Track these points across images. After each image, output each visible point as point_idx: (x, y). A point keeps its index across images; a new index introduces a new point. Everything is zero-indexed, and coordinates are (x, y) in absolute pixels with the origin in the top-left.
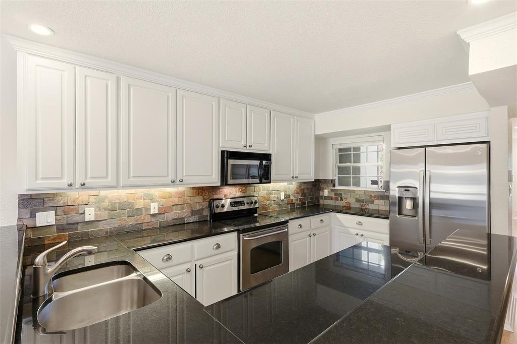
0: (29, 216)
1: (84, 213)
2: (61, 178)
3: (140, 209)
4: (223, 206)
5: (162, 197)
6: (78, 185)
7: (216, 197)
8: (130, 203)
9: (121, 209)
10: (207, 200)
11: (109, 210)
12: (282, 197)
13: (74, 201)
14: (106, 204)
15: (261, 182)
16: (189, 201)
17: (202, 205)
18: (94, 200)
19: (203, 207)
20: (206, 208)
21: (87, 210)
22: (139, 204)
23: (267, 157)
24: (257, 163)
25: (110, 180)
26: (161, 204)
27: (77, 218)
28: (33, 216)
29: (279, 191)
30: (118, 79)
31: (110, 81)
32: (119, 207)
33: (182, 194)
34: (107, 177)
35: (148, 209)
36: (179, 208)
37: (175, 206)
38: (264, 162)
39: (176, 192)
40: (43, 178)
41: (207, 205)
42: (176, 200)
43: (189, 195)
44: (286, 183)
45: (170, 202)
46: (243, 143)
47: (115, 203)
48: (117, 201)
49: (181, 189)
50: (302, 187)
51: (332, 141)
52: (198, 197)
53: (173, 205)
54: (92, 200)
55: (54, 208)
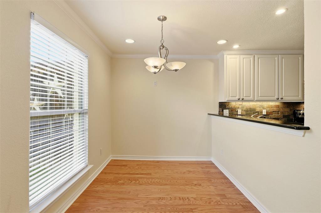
0: (221, 111)
1: (237, 111)
2: (236, 97)
3: (258, 112)
5: (268, 107)
6: (241, 99)
7: (298, 109)
8: (254, 109)
10: (292, 111)
11: (246, 111)
13: (234, 107)
14: (245, 109)
16: (282, 110)
17: (289, 113)
18: (241, 107)
19: (290, 114)
20: (292, 114)
22: (258, 109)
25: (251, 98)
26: (267, 110)
27: (235, 113)
30: (254, 56)
31: (251, 58)
32: (250, 110)
33: (278, 106)
34: (250, 96)
35: (262, 112)
36: (276, 113)
37: (274, 112)
39: (275, 105)
40: (231, 97)
41: (293, 113)
42: (275, 109)
43: (282, 107)
45: (272, 110)
47: (248, 108)
48: (249, 107)
49: (277, 103)
52: (287, 109)
53: (273, 112)
54: (240, 106)
55: (228, 109)
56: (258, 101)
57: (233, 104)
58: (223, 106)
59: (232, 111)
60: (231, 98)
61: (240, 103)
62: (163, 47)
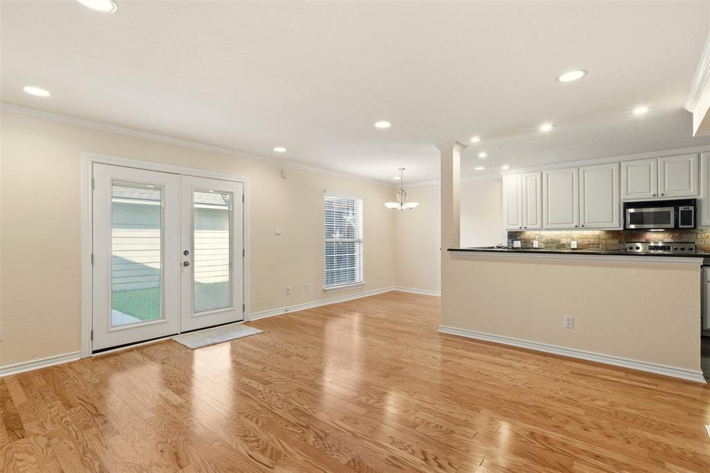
0: (511, 242)
2: (517, 225)
3: (564, 244)
5: (581, 237)
6: (524, 228)
8: (557, 240)
9: (552, 243)
10: (622, 243)
11: (545, 243)
14: (543, 240)
16: (604, 242)
17: (617, 246)
21: (534, 242)
22: (564, 241)
23: (694, 202)
24: (670, 210)
25: (538, 226)
26: (579, 242)
27: (530, 246)
28: (513, 243)
30: (542, 173)
31: (538, 176)
33: (599, 237)
34: (536, 224)
35: (570, 245)
36: (595, 247)
37: (591, 245)
38: (681, 208)
39: (592, 236)
40: (511, 225)
42: (593, 241)
43: (604, 237)
45: (586, 242)
47: (549, 240)
48: (550, 238)
49: (597, 232)
52: (614, 240)
53: (589, 244)
54: (537, 237)
55: (521, 239)
57: (528, 234)
58: (513, 236)
59: (525, 242)
61: (538, 232)
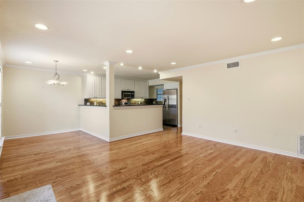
1: (94, 103)
2: (93, 96)
4: (122, 104)
11: (98, 103)
12: (140, 103)
13: (92, 101)
15: (132, 98)
18: (96, 101)
20: (118, 104)
23: (134, 92)
24: (131, 93)
25: (100, 97)
29: (138, 102)
30: (101, 77)
38: (132, 93)
44: (141, 99)
46: (127, 89)
48: (99, 101)
50: (146, 101)
51: (156, 87)
52: (116, 101)
55: (90, 102)
56: (103, 98)
58: (86, 101)
59: (91, 103)
60: (90, 97)
61: (96, 99)
62: (57, 74)
